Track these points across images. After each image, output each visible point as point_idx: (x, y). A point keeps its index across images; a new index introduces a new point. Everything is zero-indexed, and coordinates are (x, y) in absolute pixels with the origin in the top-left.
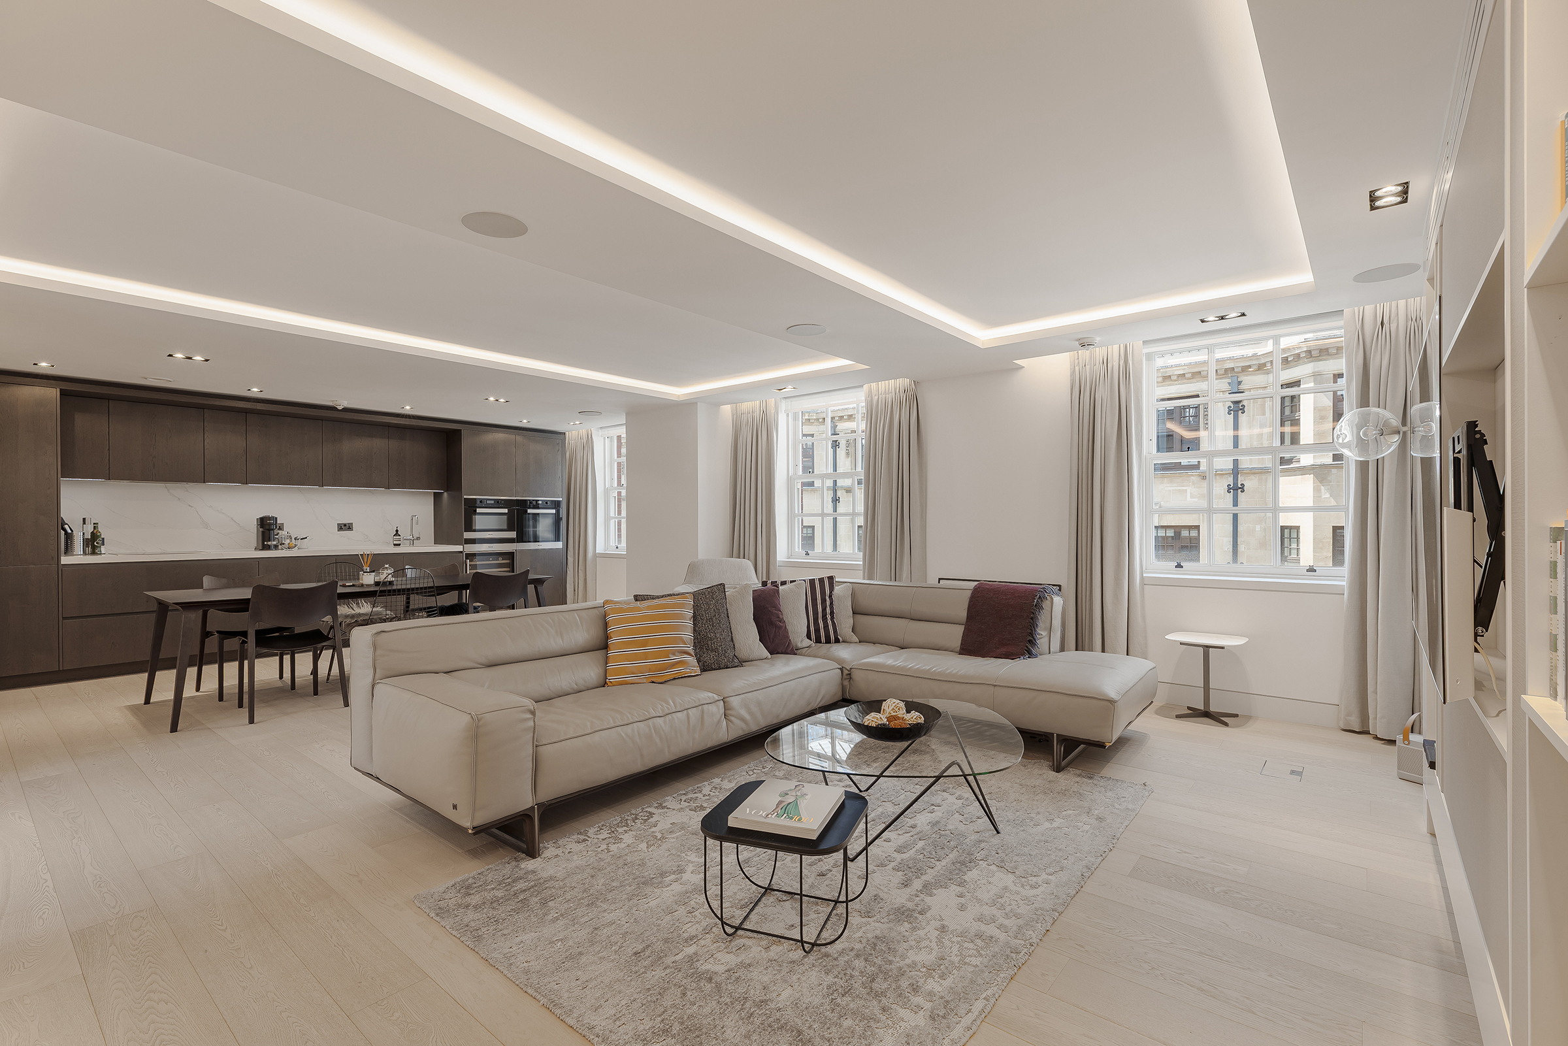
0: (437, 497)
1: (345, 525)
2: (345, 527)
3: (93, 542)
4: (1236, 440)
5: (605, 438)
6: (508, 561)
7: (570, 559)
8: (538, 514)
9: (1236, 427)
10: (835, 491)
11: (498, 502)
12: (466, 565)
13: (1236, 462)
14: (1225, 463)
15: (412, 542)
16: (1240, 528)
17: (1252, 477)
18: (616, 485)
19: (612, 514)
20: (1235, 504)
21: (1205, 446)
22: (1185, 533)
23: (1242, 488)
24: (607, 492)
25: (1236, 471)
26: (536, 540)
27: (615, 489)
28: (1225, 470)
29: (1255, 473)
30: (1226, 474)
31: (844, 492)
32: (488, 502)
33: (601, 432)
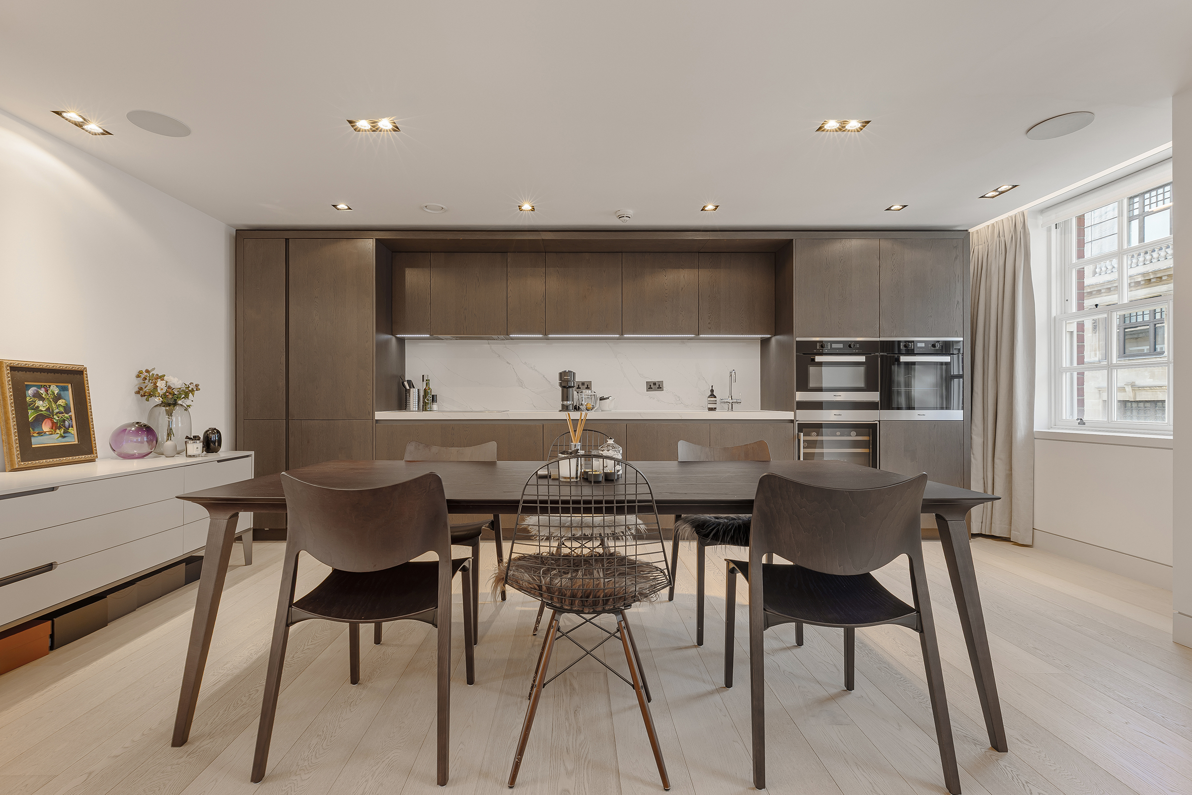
0: (765, 343)
1: (655, 384)
2: (654, 386)
3: (428, 399)
5: (1049, 230)
6: (866, 438)
7: (977, 440)
8: (914, 363)
11: (850, 346)
12: (799, 440)
15: (731, 406)
18: (1074, 309)
19: (1066, 363)
24: (1054, 325)
26: (910, 407)
27: (1073, 316)
32: (834, 346)
33: (1041, 219)
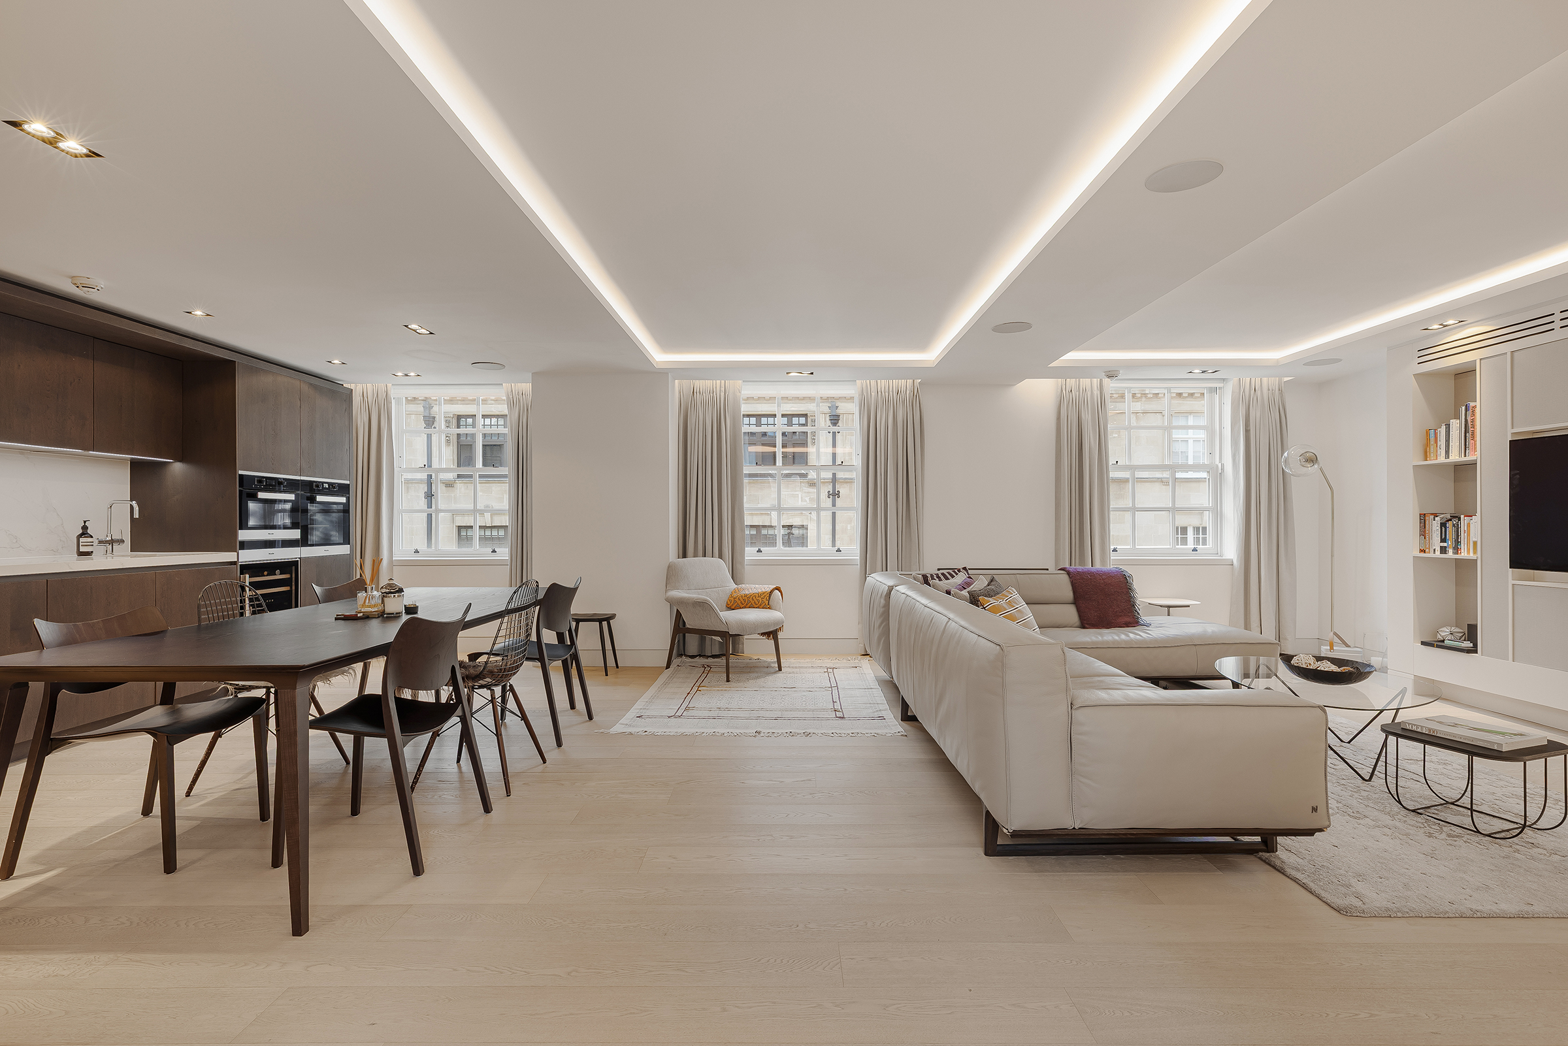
4: (834, 455)
9: (834, 445)
10: (430, 485)
13: (834, 475)
14: (828, 475)
16: (837, 527)
17: (845, 485)
20: (834, 505)
21: (812, 460)
22: (795, 531)
23: (838, 495)
25: (834, 480)
28: (827, 479)
29: (847, 483)
30: (827, 482)
31: (443, 487)
